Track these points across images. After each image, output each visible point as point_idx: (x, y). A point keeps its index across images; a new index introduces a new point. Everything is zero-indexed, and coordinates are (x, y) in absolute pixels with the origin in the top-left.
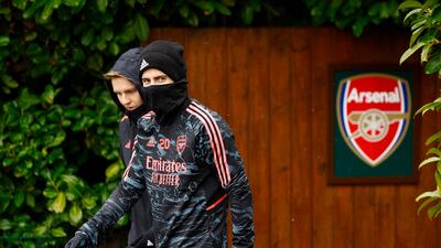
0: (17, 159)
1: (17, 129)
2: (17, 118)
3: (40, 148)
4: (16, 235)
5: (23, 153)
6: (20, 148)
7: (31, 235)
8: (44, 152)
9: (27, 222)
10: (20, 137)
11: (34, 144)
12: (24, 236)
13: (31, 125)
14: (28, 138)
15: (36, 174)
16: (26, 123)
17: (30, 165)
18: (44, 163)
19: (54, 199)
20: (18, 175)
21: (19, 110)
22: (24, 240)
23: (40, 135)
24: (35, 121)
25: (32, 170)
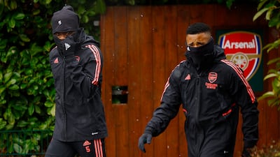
0: (29, 85)
1: (29, 67)
2: (28, 60)
3: (42, 78)
4: (29, 130)
5: (32, 81)
6: (31, 78)
7: (38, 130)
8: (45, 80)
9: (36, 122)
10: (30, 71)
11: (39, 76)
12: (34, 129)
13: (37, 64)
14: (35, 73)
15: (40, 93)
16: (33, 63)
17: (36, 88)
18: (45, 87)
19: (51, 107)
20: (29, 94)
21: (29, 55)
22: (34, 132)
23: (42, 70)
24: (40, 62)
25: (38, 91)
